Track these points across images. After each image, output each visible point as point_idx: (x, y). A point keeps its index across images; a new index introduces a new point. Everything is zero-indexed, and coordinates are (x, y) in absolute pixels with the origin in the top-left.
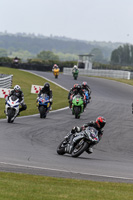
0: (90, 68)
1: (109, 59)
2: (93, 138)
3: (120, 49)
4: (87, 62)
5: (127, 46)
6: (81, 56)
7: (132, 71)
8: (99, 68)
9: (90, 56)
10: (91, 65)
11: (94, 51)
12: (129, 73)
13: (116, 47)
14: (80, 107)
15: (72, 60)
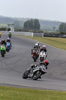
0: (13, 31)
1: (23, 26)
2: (44, 70)
3: (28, 21)
4: (11, 28)
5: (32, 20)
6: (9, 25)
7: (34, 32)
8: (18, 31)
9: (13, 25)
10: (14, 29)
11: (15, 22)
12: (33, 33)
13: (26, 21)
14: (4, 51)
15: (4, 27)
